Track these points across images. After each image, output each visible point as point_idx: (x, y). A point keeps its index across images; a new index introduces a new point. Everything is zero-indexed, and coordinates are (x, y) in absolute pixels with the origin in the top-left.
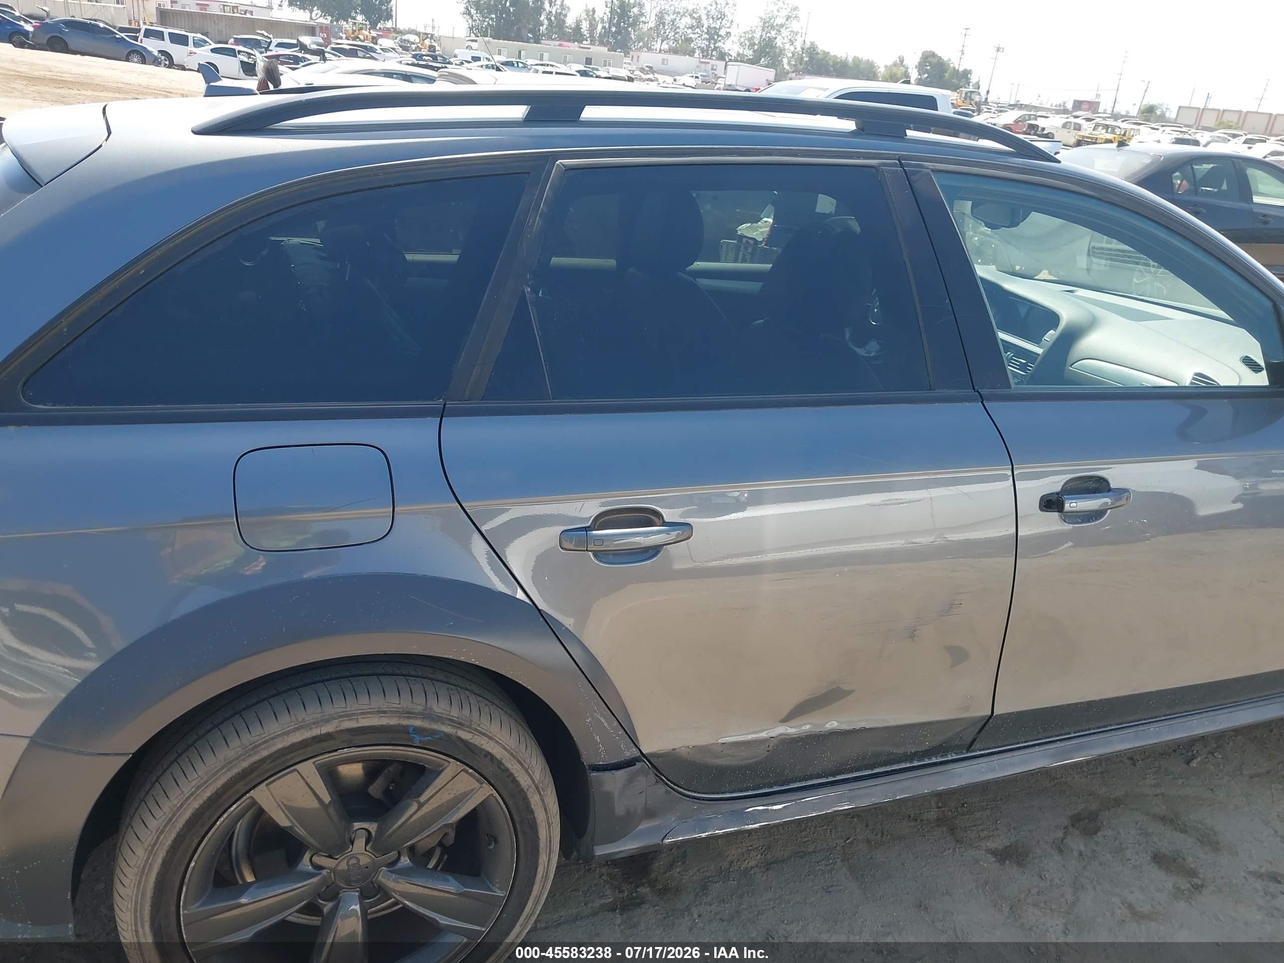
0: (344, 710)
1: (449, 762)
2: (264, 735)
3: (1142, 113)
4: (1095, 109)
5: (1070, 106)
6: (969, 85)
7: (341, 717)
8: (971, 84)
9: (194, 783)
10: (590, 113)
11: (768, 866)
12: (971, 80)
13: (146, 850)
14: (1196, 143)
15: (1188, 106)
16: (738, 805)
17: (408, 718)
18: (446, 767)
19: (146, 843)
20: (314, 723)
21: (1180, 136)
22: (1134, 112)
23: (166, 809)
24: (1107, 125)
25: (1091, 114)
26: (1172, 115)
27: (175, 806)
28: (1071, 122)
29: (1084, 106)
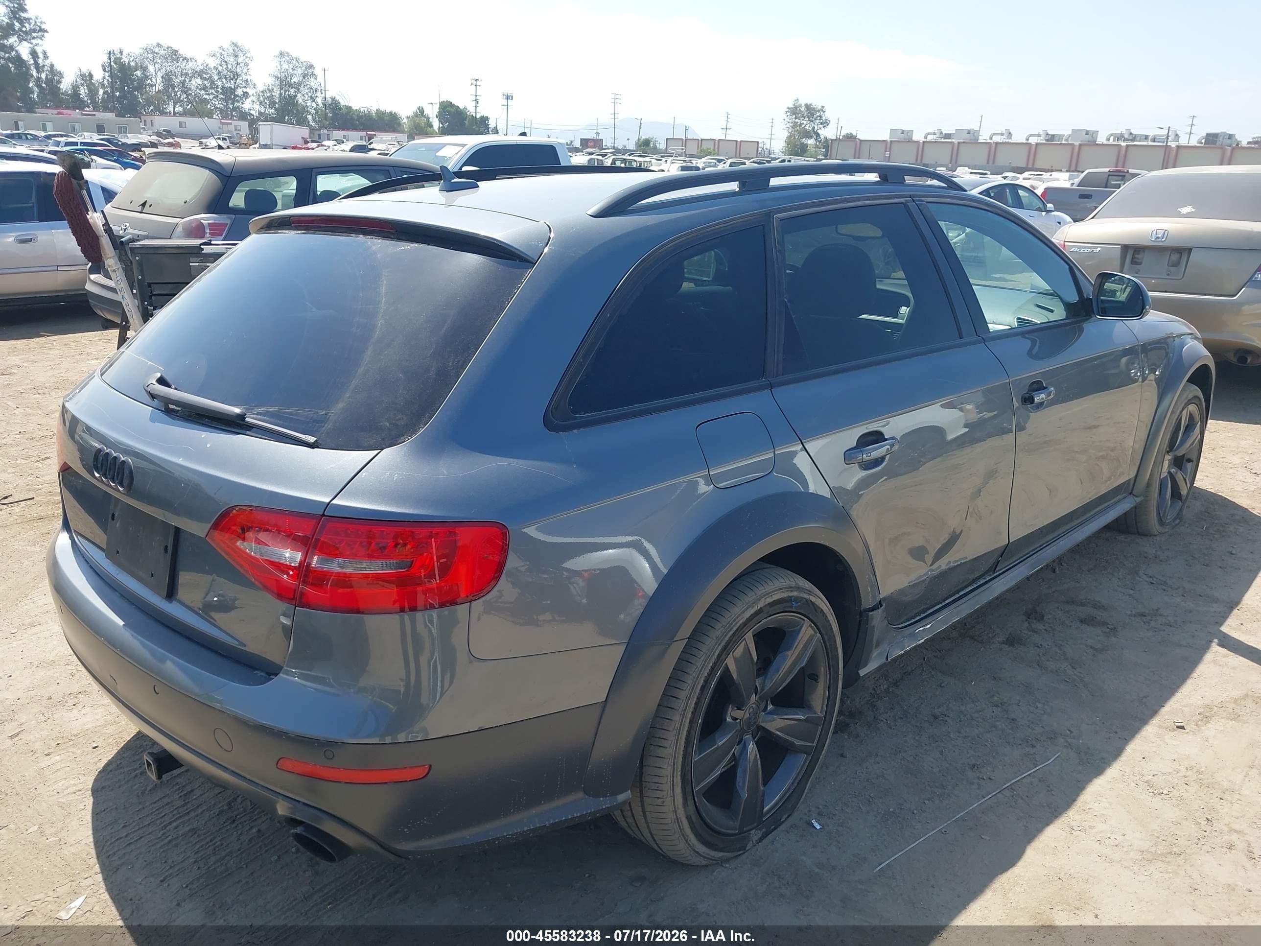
0: (764, 591)
1: (804, 620)
2: (733, 616)
3: (640, 146)
4: (600, 146)
5: (577, 144)
6: (488, 131)
7: (765, 596)
8: (490, 130)
9: (702, 658)
10: (774, 182)
11: (896, 684)
12: (490, 126)
13: (681, 715)
14: (698, 169)
15: (672, 137)
16: (911, 629)
17: (792, 591)
18: (803, 625)
19: (680, 710)
20: (754, 603)
21: (684, 164)
22: (631, 146)
23: (690, 682)
24: (624, 159)
25: (598, 150)
26: (662, 146)
27: (694, 678)
28: (594, 159)
29: (590, 144)
